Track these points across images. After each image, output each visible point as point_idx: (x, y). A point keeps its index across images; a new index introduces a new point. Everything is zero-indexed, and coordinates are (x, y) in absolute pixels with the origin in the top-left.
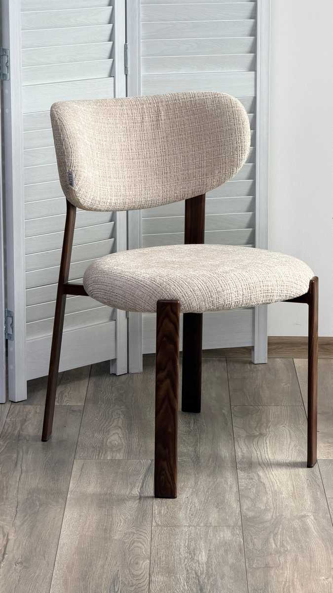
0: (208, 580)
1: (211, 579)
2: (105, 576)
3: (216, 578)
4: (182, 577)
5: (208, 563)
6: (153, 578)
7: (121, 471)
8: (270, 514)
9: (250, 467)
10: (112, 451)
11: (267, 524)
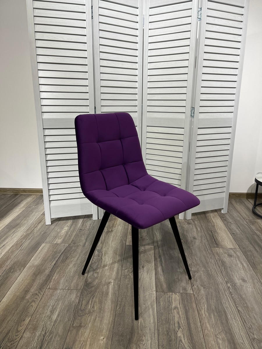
0: (48, 337)
1: (50, 338)
2: (4, 331)
3: (52, 336)
4: (38, 334)
5: (55, 321)
6: (24, 334)
7: (55, 250)
8: (97, 281)
9: (101, 249)
10: (59, 239)
11: (93, 289)
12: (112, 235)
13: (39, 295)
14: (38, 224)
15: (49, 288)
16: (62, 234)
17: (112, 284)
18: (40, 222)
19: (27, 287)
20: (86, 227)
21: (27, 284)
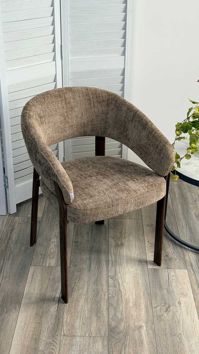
7: (52, 277)
8: (123, 324)
9: (115, 275)
10: (50, 258)
11: (121, 335)
12: (125, 250)
13: (55, 344)
14: (11, 233)
15: (64, 335)
16: (53, 249)
17: (145, 328)
18: (12, 230)
19: (35, 334)
20: (83, 237)
21: (33, 330)
